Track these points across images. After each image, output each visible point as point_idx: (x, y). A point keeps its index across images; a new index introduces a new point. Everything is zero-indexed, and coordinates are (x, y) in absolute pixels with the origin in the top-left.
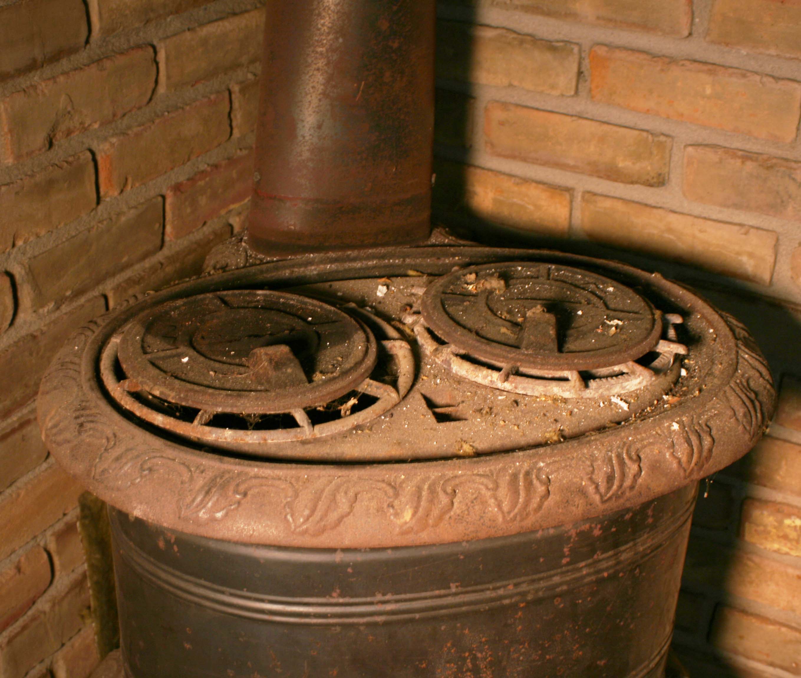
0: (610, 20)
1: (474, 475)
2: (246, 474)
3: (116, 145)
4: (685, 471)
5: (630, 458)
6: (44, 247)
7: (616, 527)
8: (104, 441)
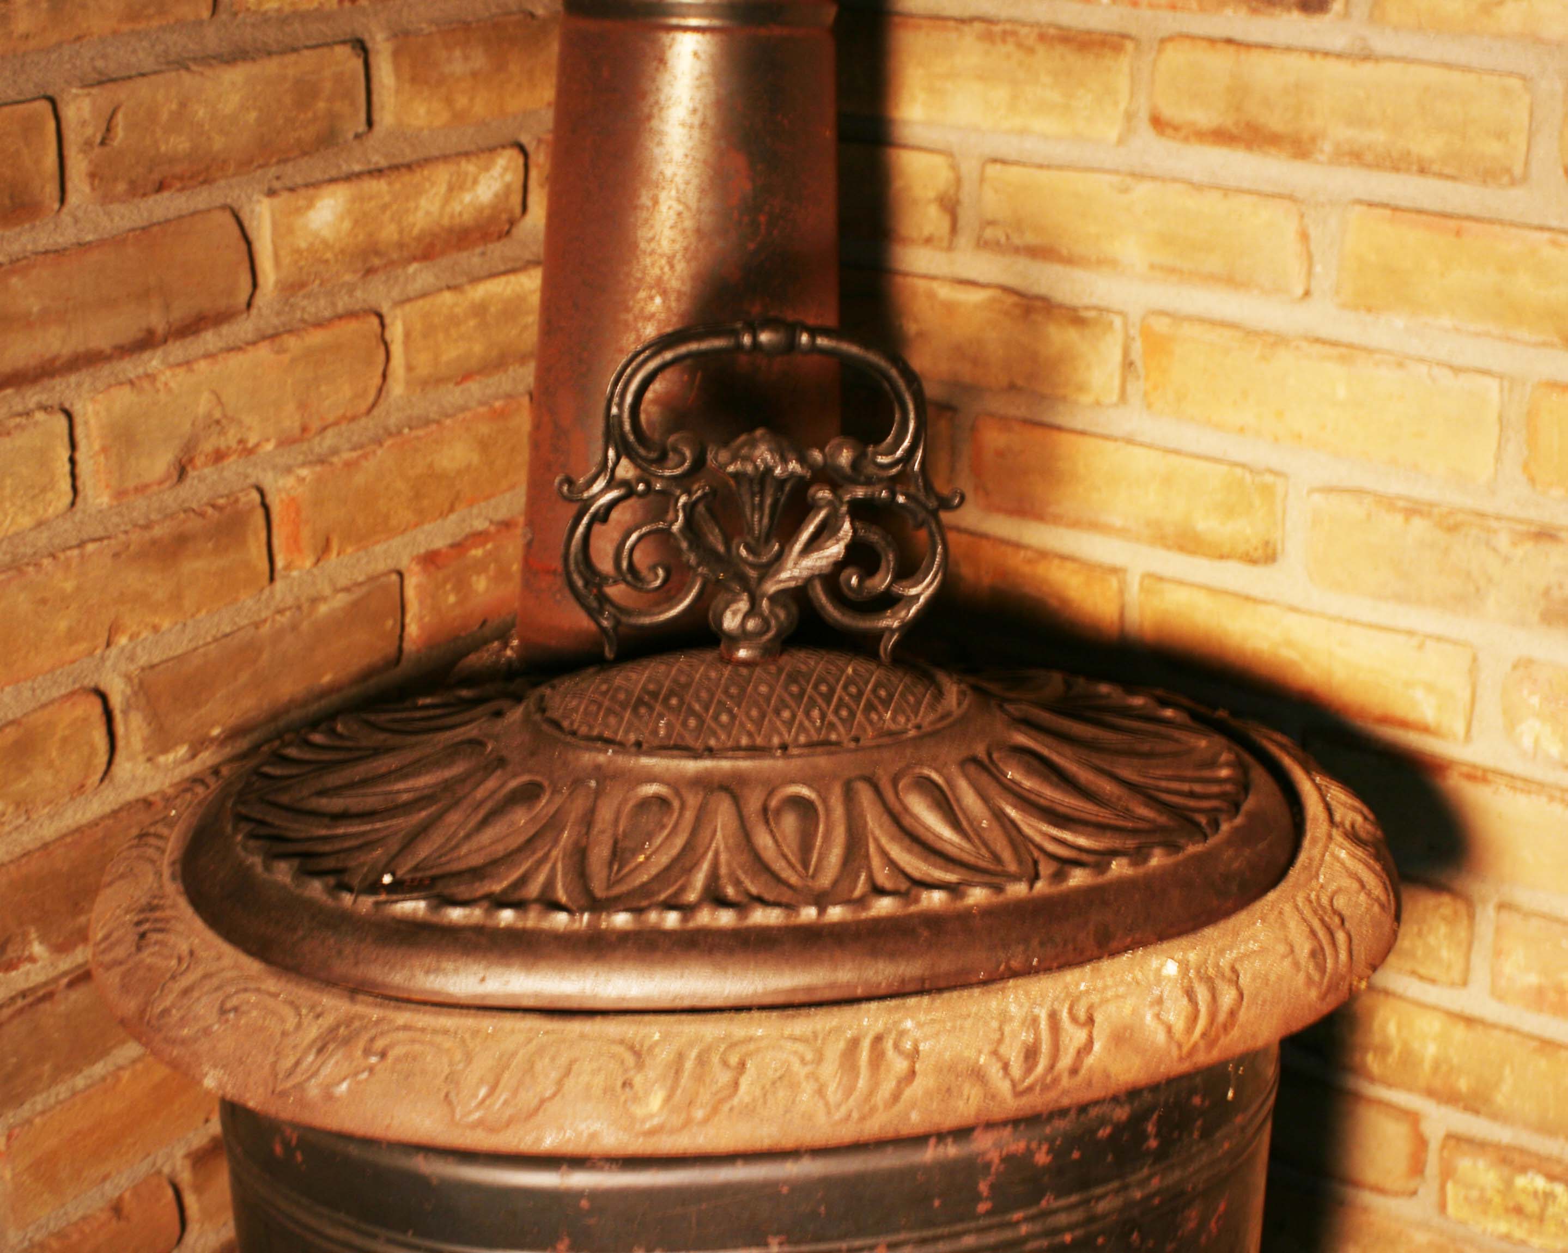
0: (1172, 270)
1: (782, 1036)
2: (390, 1021)
3: (308, 480)
4: (1180, 1046)
5: (1074, 1019)
6: (170, 649)
7: (1079, 1149)
8: (174, 962)
